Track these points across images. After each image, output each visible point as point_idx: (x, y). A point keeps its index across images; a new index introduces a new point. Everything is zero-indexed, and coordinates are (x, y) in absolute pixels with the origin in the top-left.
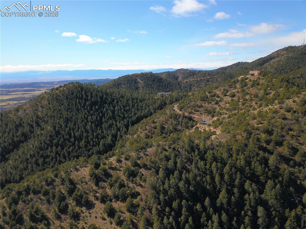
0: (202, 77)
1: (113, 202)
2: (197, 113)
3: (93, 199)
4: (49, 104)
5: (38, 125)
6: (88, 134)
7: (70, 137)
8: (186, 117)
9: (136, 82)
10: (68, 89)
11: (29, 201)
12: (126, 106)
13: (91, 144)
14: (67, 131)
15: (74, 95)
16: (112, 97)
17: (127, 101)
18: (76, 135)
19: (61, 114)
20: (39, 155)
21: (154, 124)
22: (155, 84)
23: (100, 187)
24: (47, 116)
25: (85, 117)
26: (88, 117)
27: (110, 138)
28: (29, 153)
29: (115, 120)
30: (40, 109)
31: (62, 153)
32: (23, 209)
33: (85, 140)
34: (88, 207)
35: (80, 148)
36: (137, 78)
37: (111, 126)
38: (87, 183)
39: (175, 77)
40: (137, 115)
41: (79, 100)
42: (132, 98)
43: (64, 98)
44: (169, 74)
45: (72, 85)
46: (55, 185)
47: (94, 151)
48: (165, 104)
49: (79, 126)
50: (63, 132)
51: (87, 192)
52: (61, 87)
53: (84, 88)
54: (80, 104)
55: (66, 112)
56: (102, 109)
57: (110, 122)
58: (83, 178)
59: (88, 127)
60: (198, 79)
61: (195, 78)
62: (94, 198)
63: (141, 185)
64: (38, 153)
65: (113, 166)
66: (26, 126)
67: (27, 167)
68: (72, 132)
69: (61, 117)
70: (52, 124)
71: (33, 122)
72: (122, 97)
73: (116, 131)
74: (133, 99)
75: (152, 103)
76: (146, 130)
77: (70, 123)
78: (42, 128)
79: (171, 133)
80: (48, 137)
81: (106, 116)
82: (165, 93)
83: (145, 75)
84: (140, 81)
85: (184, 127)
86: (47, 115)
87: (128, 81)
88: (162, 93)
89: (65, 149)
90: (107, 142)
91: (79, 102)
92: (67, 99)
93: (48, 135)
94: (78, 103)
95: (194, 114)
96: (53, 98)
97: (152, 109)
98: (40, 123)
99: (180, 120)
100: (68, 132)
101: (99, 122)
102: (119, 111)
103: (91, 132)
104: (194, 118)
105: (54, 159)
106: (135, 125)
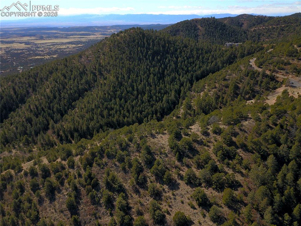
0: (275, 25)
1: (203, 187)
2: (282, 71)
3: (176, 178)
4: (111, 51)
5: (101, 74)
6: (151, 87)
7: (133, 90)
8: (267, 76)
9: (196, 29)
10: (129, 35)
11: (104, 166)
12: (190, 58)
13: (154, 99)
14: (130, 82)
15: (136, 43)
16: (175, 47)
17: (191, 51)
18: (139, 88)
19: (123, 63)
20: (104, 106)
21: (225, 82)
22: (218, 32)
23: (183, 164)
24: (109, 65)
25: (147, 69)
26: (150, 68)
27: (173, 93)
28: (94, 104)
29: (178, 74)
30: (102, 56)
31: (126, 106)
32: (98, 173)
33: (148, 94)
34: (170, 185)
35: (143, 102)
36: (197, 24)
37: (173, 80)
38: (167, 156)
39: (239, 24)
40: (202, 69)
41: (141, 48)
42: (196, 48)
43: (126, 45)
44: (233, 20)
45: (133, 31)
46: (129, 150)
47: (157, 107)
48: (235, 57)
49: (141, 78)
50: (126, 84)
51: (168, 166)
52: (121, 32)
53: (146, 35)
54: (142, 54)
55: (128, 62)
56: (164, 60)
57: (173, 75)
58: (162, 148)
59: (151, 80)
60: (269, 27)
61: (266, 26)
62: (177, 176)
63: (241, 173)
64: (103, 104)
65: (199, 139)
66: (90, 74)
67: (93, 117)
68: (134, 84)
69: (123, 67)
70: (115, 74)
71: (96, 70)
72: (186, 46)
73: (180, 86)
74: (198, 50)
75: (219, 55)
76: (216, 88)
77: (132, 74)
78: (105, 77)
79: (247, 94)
80: (111, 88)
81: (168, 68)
82: (234, 44)
83: (207, 21)
84: (201, 28)
85: (263, 88)
86: (109, 63)
87: (187, 28)
88: (231, 43)
89: (128, 103)
90: (170, 98)
91: (141, 51)
92: (129, 47)
93: (111, 86)
94: (139, 51)
95: (277, 72)
96: (114, 45)
97: (220, 62)
98: (102, 71)
99: (259, 79)
100: (131, 84)
101: (162, 75)
102: (182, 63)
103: (154, 86)
104: (278, 78)
105: (118, 112)
106: (200, 80)
